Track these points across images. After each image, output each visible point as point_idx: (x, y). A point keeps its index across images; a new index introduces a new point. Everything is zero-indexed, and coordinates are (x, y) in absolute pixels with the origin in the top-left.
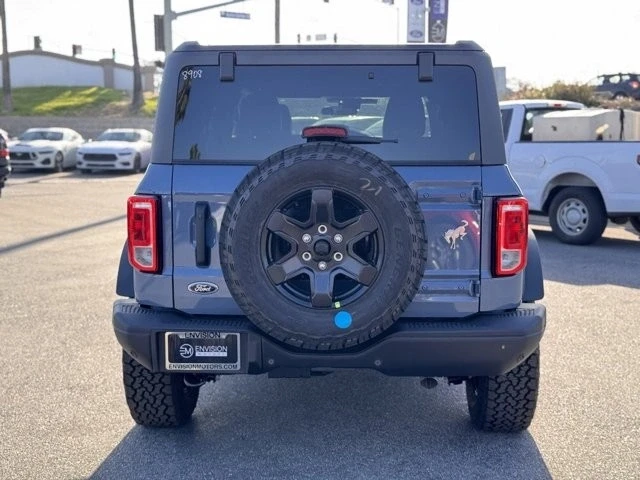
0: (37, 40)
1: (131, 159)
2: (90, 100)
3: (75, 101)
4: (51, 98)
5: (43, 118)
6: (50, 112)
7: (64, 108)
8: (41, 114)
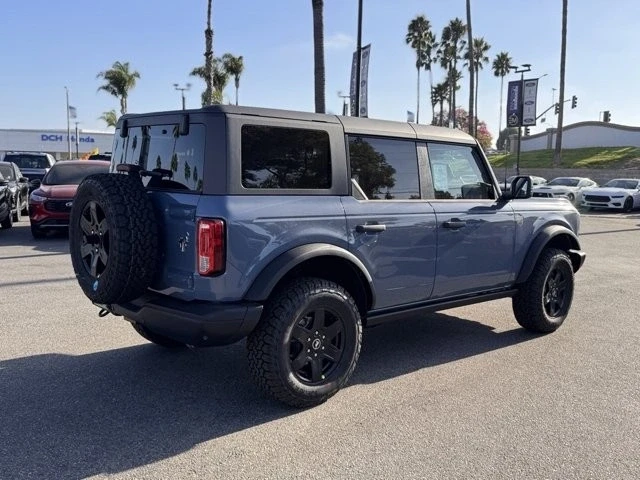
0: (607, 115)
1: (622, 201)
2: (619, 157)
3: (609, 157)
4: (592, 156)
5: (579, 170)
6: (585, 165)
7: (596, 163)
8: (580, 167)
